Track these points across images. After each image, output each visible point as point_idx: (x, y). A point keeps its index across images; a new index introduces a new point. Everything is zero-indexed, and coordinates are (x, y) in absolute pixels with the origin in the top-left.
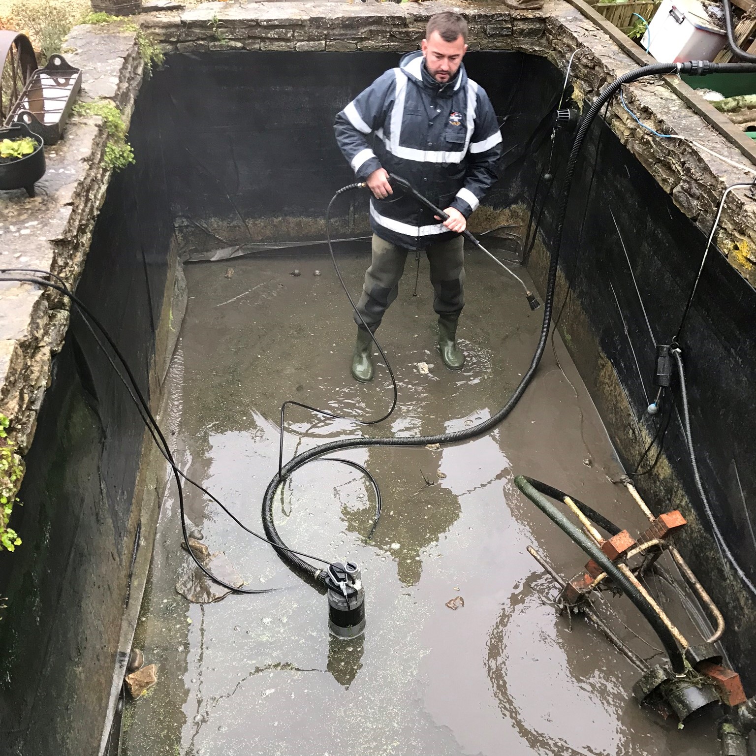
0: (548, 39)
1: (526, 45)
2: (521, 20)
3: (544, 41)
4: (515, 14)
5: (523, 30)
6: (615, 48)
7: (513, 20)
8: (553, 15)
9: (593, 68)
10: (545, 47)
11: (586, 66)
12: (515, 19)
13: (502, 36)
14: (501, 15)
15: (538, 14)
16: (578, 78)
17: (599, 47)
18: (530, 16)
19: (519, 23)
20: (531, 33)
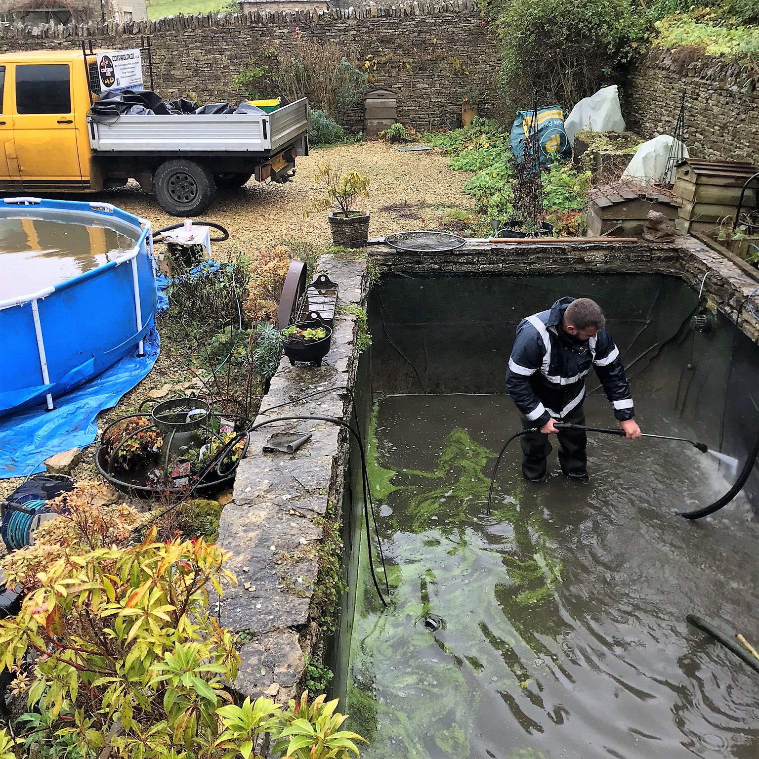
0: (681, 264)
1: (663, 268)
2: (658, 250)
3: (678, 265)
4: (653, 246)
5: (660, 257)
6: (740, 272)
7: (651, 250)
8: (684, 247)
9: (722, 285)
10: (679, 269)
11: (716, 284)
12: (653, 249)
13: (643, 261)
14: (641, 247)
15: (671, 246)
16: (710, 292)
17: (726, 271)
18: (665, 247)
19: (657, 252)
20: (667, 259)
